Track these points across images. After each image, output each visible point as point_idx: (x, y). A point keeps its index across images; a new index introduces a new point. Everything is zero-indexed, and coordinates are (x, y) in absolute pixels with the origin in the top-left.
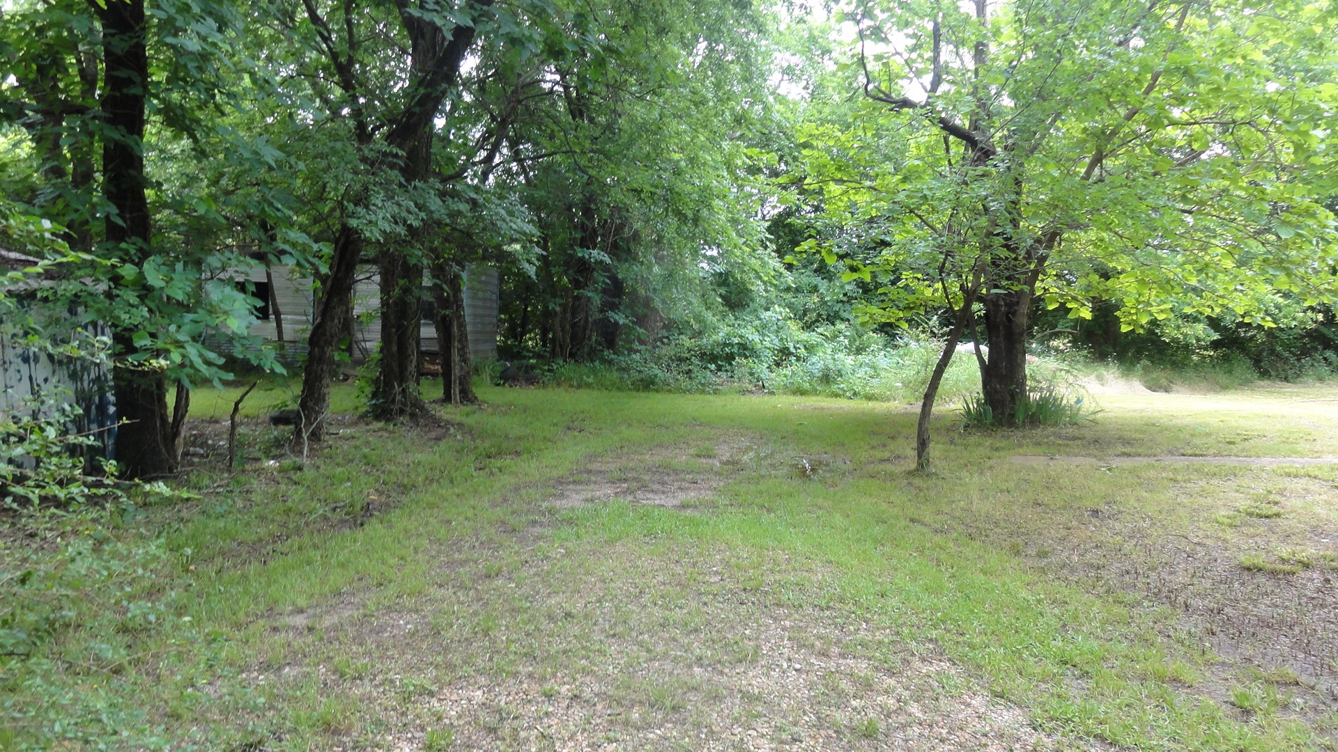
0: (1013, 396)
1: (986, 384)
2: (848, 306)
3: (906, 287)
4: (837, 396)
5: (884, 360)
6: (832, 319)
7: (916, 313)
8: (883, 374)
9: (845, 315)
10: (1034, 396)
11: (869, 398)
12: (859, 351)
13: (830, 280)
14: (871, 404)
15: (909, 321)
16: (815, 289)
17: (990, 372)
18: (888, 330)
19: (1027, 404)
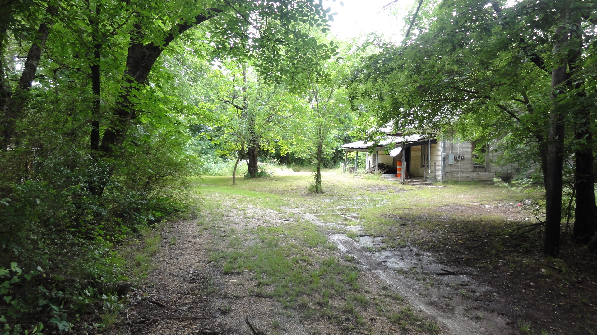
0: (255, 171)
1: (249, 168)
2: (210, 150)
3: (228, 145)
4: (211, 175)
5: (223, 165)
6: (206, 153)
7: (231, 152)
8: (223, 169)
9: (209, 152)
10: (260, 171)
11: (220, 175)
12: (215, 163)
13: (204, 142)
14: (220, 176)
15: (229, 154)
16: (200, 144)
17: (249, 165)
18: (223, 157)
19: (258, 173)
